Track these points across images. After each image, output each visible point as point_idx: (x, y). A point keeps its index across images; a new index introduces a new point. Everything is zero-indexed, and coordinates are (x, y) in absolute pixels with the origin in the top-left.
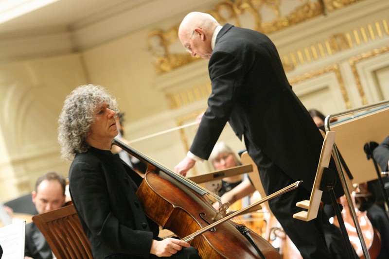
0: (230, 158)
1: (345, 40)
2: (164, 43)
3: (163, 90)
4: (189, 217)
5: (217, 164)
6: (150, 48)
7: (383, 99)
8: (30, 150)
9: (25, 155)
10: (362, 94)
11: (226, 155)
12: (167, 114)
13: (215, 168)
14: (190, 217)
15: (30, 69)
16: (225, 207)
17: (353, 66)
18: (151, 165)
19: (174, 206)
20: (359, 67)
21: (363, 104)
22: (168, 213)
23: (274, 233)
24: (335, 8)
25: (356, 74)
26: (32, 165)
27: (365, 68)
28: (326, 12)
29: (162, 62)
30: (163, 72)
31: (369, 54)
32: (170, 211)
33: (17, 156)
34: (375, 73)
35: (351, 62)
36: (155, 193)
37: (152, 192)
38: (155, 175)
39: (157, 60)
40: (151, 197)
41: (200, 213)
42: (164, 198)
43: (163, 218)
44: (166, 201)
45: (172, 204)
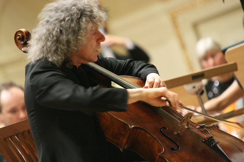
4: (149, 136)
19: (130, 127)
22: (126, 134)
32: (128, 132)
41: (161, 128)
42: (118, 119)
43: (121, 139)
44: (121, 121)
45: (128, 124)
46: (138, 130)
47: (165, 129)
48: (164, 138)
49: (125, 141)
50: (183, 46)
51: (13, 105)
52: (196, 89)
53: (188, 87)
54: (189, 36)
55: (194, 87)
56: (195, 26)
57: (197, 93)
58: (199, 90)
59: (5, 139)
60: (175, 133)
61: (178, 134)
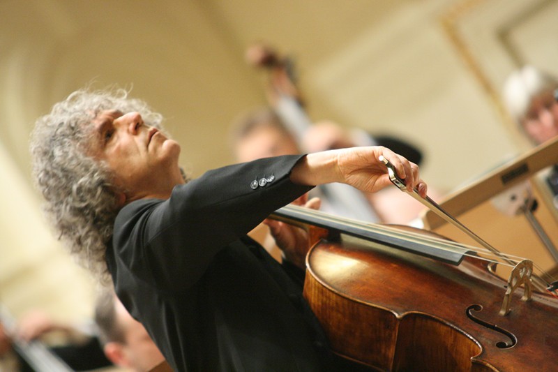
4: (443, 329)
14: (445, 328)
16: (521, 274)
18: (313, 227)
19: (397, 315)
22: (390, 336)
32: (394, 329)
36: (344, 297)
37: (334, 297)
38: (332, 248)
40: (338, 311)
41: (467, 308)
42: (368, 304)
43: (383, 351)
44: (375, 308)
45: (392, 311)
47: (476, 308)
48: (477, 327)
49: (391, 353)
52: (520, 202)
54: (494, 61)
55: (514, 198)
56: (504, 36)
57: (522, 210)
58: (527, 201)
60: (502, 312)
61: (508, 314)
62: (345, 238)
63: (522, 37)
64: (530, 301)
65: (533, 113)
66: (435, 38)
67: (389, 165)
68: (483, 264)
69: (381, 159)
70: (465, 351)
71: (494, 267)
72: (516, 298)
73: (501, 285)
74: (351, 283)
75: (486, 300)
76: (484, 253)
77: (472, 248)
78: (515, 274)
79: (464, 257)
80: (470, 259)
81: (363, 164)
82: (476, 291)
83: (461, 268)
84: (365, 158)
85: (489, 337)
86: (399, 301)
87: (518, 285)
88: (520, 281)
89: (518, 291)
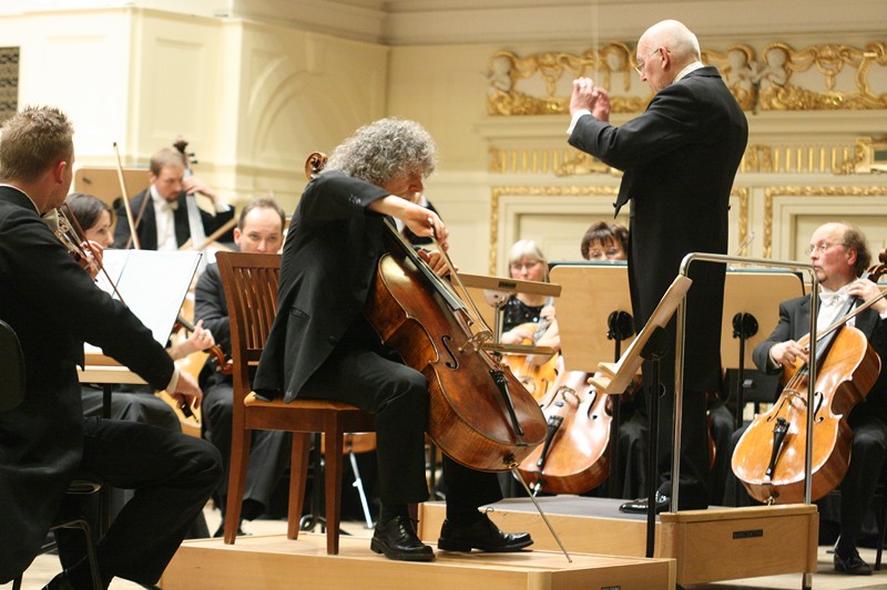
0: (537, 267)
1: (770, 158)
2: (513, 72)
3: (489, 139)
4: (425, 338)
5: (514, 271)
6: (490, 74)
7: (795, 259)
8: (269, 159)
9: (261, 165)
10: (768, 243)
11: (533, 261)
12: (482, 176)
13: (511, 276)
14: (427, 338)
15: (310, 43)
16: (482, 336)
17: (769, 199)
19: (407, 315)
20: (777, 201)
21: (765, 257)
22: (397, 324)
23: (563, 394)
24: (772, 108)
25: (769, 211)
26: (265, 182)
27: (786, 207)
28: (758, 108)
29: (501, 99)
30: (498, 113)
31: (798, 189)
32: (401, 321)
33: (247, 162)
34: (796, 218)
35: (768, 192)
36: (387, 289)
39: (494, 94)
41: (444, 335)
42: (396, 300)
43: (388, 328)
44: (399, 305)
45: (406, 312)
46: (415, 326)
47: (449, 338)
48: (443, 348)
49: (392, 332)
50: (494, 239)
51: (256, 230)
52: (498, 301)
53: (489, 294)
54: (507, 228)
56: (519, 218)
59: (234, 268)
60: (460, 349)
61: (462, 352)
62: (408, 260)
63: (525, 222)
64: (477, 352)
65: (518, 264)
66: (487, 196)
67: (433, 226)
68: (466, 319)
69: (430, 220)
70: (429, 355)
71: (471, 324)
72: (471, 346)
73: (469, 335)
74: (396, 284)
75: (456, 336)
76: (472, 314)
77: (467, 307)
78: (479, 334)
79: (460, 309)
80: (463, 313)
81: (419, 217)
82: (454, 330)
83: (455, 314)
84: (422, 214)
85: (445, 358)
86: (414, 309)
87: (477, 341)
88: (479, 339)
89: (475, 345)
